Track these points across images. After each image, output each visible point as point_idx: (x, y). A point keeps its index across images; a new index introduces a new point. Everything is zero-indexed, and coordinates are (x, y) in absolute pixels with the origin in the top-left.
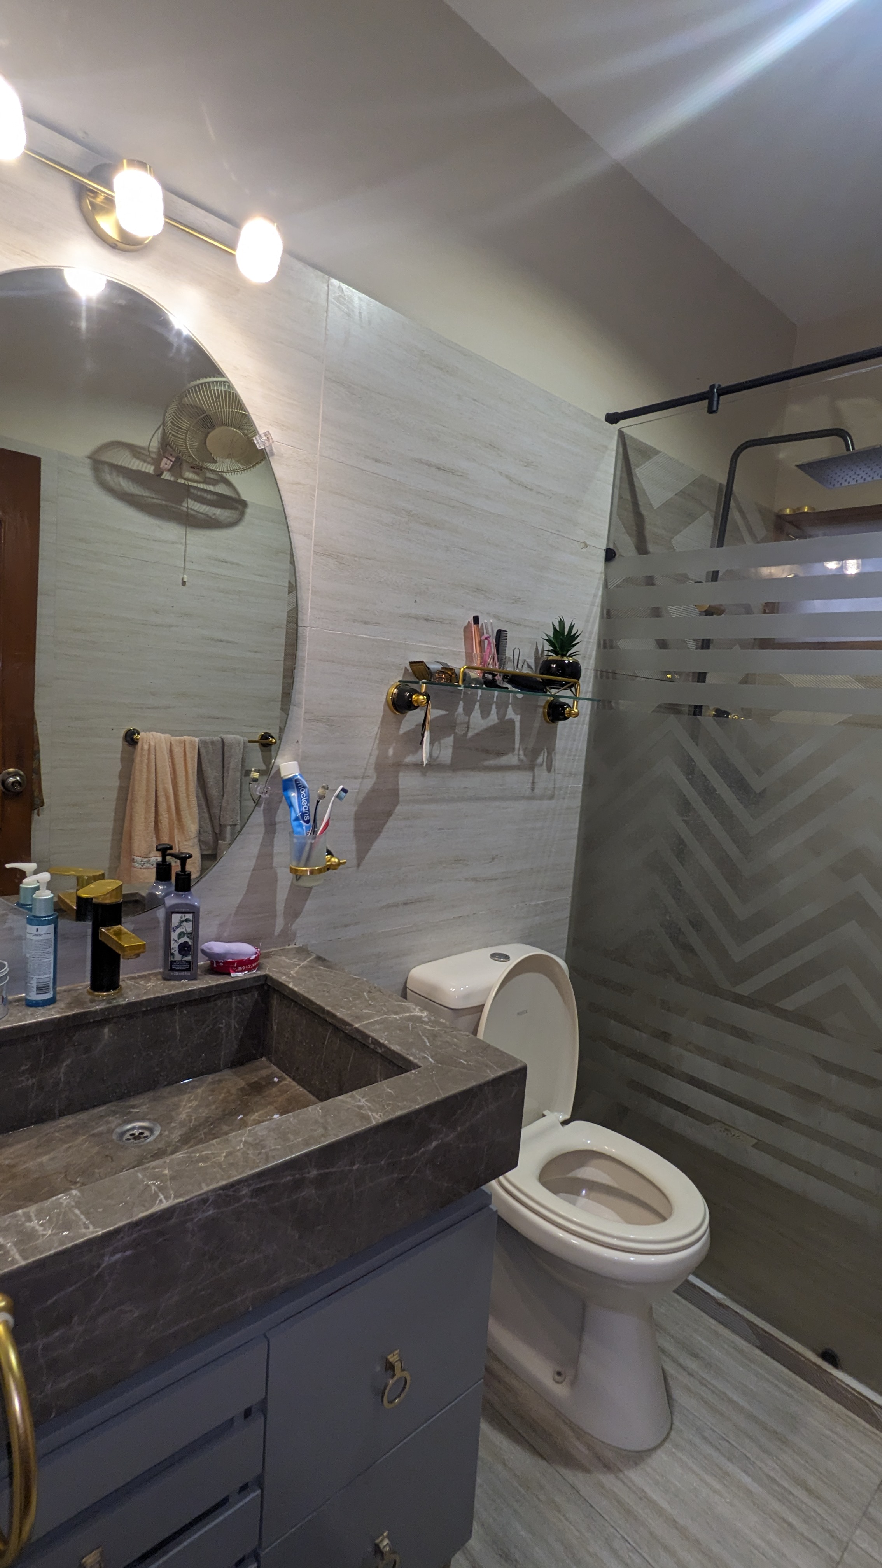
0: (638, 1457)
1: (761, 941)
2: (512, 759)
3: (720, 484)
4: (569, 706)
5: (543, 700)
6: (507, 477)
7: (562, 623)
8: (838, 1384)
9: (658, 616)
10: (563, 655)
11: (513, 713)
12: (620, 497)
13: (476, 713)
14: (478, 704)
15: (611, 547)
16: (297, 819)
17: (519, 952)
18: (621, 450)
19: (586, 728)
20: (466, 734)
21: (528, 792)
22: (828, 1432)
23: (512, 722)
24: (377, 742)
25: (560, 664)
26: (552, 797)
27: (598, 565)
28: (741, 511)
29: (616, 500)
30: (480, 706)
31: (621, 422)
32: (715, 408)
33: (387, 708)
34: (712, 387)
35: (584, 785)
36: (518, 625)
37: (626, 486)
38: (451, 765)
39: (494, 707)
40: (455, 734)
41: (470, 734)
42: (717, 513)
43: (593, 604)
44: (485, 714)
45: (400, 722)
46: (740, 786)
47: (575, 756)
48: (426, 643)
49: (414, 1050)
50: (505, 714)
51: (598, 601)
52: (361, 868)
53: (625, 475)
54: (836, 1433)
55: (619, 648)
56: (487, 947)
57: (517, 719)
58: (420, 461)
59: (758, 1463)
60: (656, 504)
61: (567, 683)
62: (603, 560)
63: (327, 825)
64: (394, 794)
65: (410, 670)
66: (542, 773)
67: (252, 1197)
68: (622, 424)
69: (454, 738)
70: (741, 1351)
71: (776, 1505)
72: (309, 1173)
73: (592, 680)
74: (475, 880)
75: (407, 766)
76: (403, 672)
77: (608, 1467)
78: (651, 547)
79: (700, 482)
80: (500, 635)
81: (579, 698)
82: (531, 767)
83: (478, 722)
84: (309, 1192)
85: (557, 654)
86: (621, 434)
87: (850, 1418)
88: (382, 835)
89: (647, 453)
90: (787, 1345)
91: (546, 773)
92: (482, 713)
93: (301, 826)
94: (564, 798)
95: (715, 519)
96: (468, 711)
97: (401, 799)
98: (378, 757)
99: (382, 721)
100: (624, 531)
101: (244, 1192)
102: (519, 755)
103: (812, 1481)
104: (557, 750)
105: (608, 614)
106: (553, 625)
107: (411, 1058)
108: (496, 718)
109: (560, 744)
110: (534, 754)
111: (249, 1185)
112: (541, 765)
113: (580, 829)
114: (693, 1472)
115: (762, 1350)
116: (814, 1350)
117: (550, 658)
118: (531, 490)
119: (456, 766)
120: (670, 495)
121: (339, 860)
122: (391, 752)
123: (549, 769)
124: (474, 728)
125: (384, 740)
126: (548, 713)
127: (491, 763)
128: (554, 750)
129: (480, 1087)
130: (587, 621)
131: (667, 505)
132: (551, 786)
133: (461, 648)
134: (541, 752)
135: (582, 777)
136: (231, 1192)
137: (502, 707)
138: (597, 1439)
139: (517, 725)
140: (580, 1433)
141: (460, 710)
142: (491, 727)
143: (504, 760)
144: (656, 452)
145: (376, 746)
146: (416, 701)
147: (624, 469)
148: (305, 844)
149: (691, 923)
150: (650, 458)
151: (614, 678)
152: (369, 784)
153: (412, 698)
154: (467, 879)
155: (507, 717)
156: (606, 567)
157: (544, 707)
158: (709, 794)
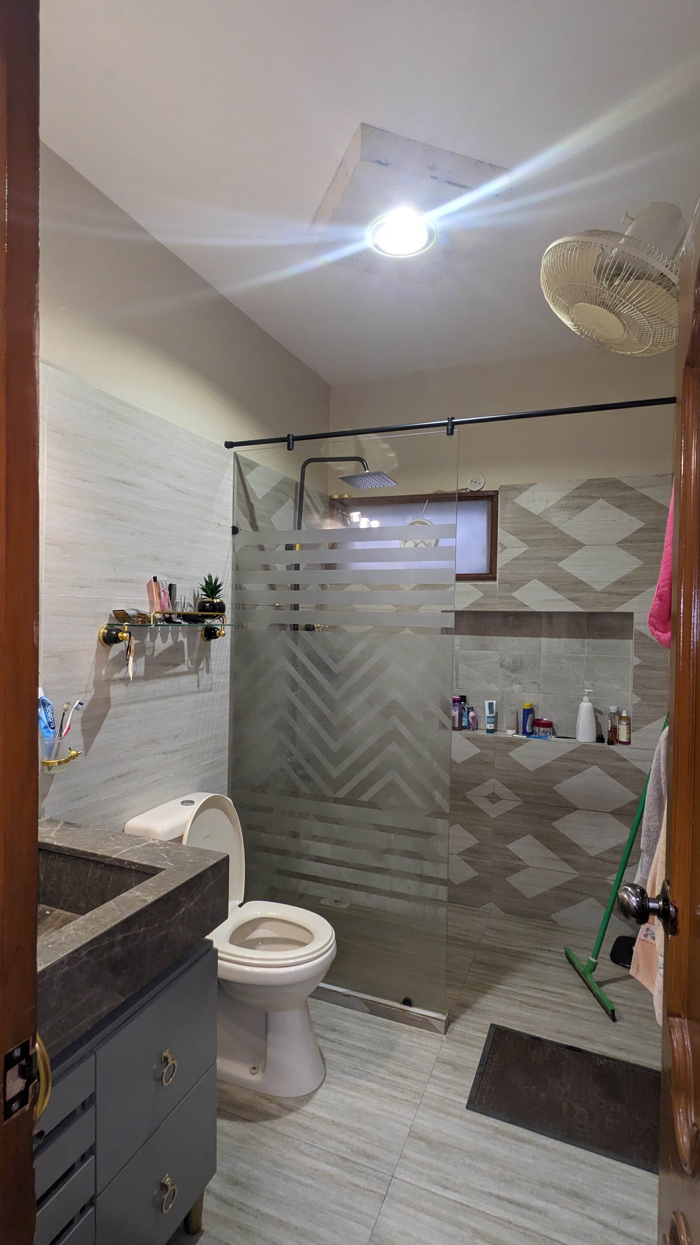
0: (307, 1098)
1: (347, 762)
2: (183, 668)
3: (296, 482)
4: (218, 629)
5: (200, 628)
6: (168, 485)
7: (210, 577)
8: (413, 1015)
9: (268, 570)
10: (213, 598)
11: (182, 637)
12: (238, 493)
13: (159, 639)
14: (159, 633)
15: (235, 525)
16: (46, 727)
17: (200, 798)
18: (236, 465)
19: (229, 642)
20: (153, 654)
21: (196, 689)
22: (410, 1043)
23: (182, 642)
24: (94, 666)
25: (212, 604)
26: (211, 690)
27: (229, 537)
28: (309, 497)
29: (236, 496)
30: (161, 635)
31: (235, 448)
32: (291, 448)
33: (100, 644)
34: (289, 435)
35: (230, 679)
36: (182, 579)
37: (241, 487)
38: (145, 676)
39: (170, 634)
40: (146, 655)
41: (155, 654)
42: (296, 499)
43: (227, 562)
44: (164, 639)
45: (109, 652)
46: (325, 669)
47: (223, 660)
48: (123, 596)
49: (158, 862)
50: (177, 638)
51: (230, 559)
52: (88, 756)
53: (239, 480)
54: (414, 1042)
55: (246, 589)
56: (176, 798)
57: (185, 640)
58: (112, 479)
59: (375, 1073)
60: (260, 497)
61: (217, 616)
62: (231, 533)
63: (69, 728)
64: (107, 702)
65: (114, 616)
66: (203, 674)
67: (87, 956)
68: (235, 449)
69: (145, 657)
70: (359, 1019)
71: (386, 1090)
72: (117, 937)
73: (230, 610)
74: (165, 753)
75: (115, 681)
76: (109, 617)
77: (291, 1110)
78: (259, 524)
79: (285, 481)
80: (171, 587)
81: (226, 625)
82: (196, 672)
83: (160, 645)
84: (117, 949)
85: (209, 597)
86: (235, 455)
87: (421, 1032)
88: (101, 731)
89: (252, 466)
90: (384, 1004)
91: (205, 674)
92: (162, 638)
93: (49, 732)
94: (219, 690)
95: (295, 503)
96: (153, 639)
97: (112, 704)
98: (95, 677)
99: (96, 652)
100: (242, 514)
101: (83, 954)
102: (188, 664)
103: (403, 1071)
104: (212, 658)
105: (237, 568)
106: (205, 579)
107: (158, 866)
108: (172, 641)
109: (213, 654)
110: (198, 662)
111: (86, 950)
112: (203, 669)
113: (230, 708)
114: (339, 1092)
115: (371, 1014)
116: (398, 1002)
117: (204, 600)
118: (183, 492)
119: (147, 677)
120: (268, 491)
121: (77, 752)
122: (103, 672)
123: (208, 672)
124: (158, 650)
125: (98, 665)
126: (205, 634)
127: (171, 671)
128: (210, 658)
129: (205, 871)
130: (224, 573)
131: (267, 496)
132: (210, 683)
133: (146, 598)
134: (201, 661)
135: (229, 674)
136: (76, 955)
137: (175, 634)
138: (283, 1098)
139: (186, 645)
140: (270, 1099)
141: (148, 638)
142: (169, 648)
143: (179, 669)
144: (258, 465)
145: (93, 670)
146: (122, 637)
147: (239, 476)
148: (54, 744)
149: (306, 759)
150: (254, 468)
151: (244, 608)
152: (89, 696)
153: (118, 636)
154: (159, 754)
155: (179, 640)
156: (233, 537)
157: (202, 631)
158: (307, 676)
